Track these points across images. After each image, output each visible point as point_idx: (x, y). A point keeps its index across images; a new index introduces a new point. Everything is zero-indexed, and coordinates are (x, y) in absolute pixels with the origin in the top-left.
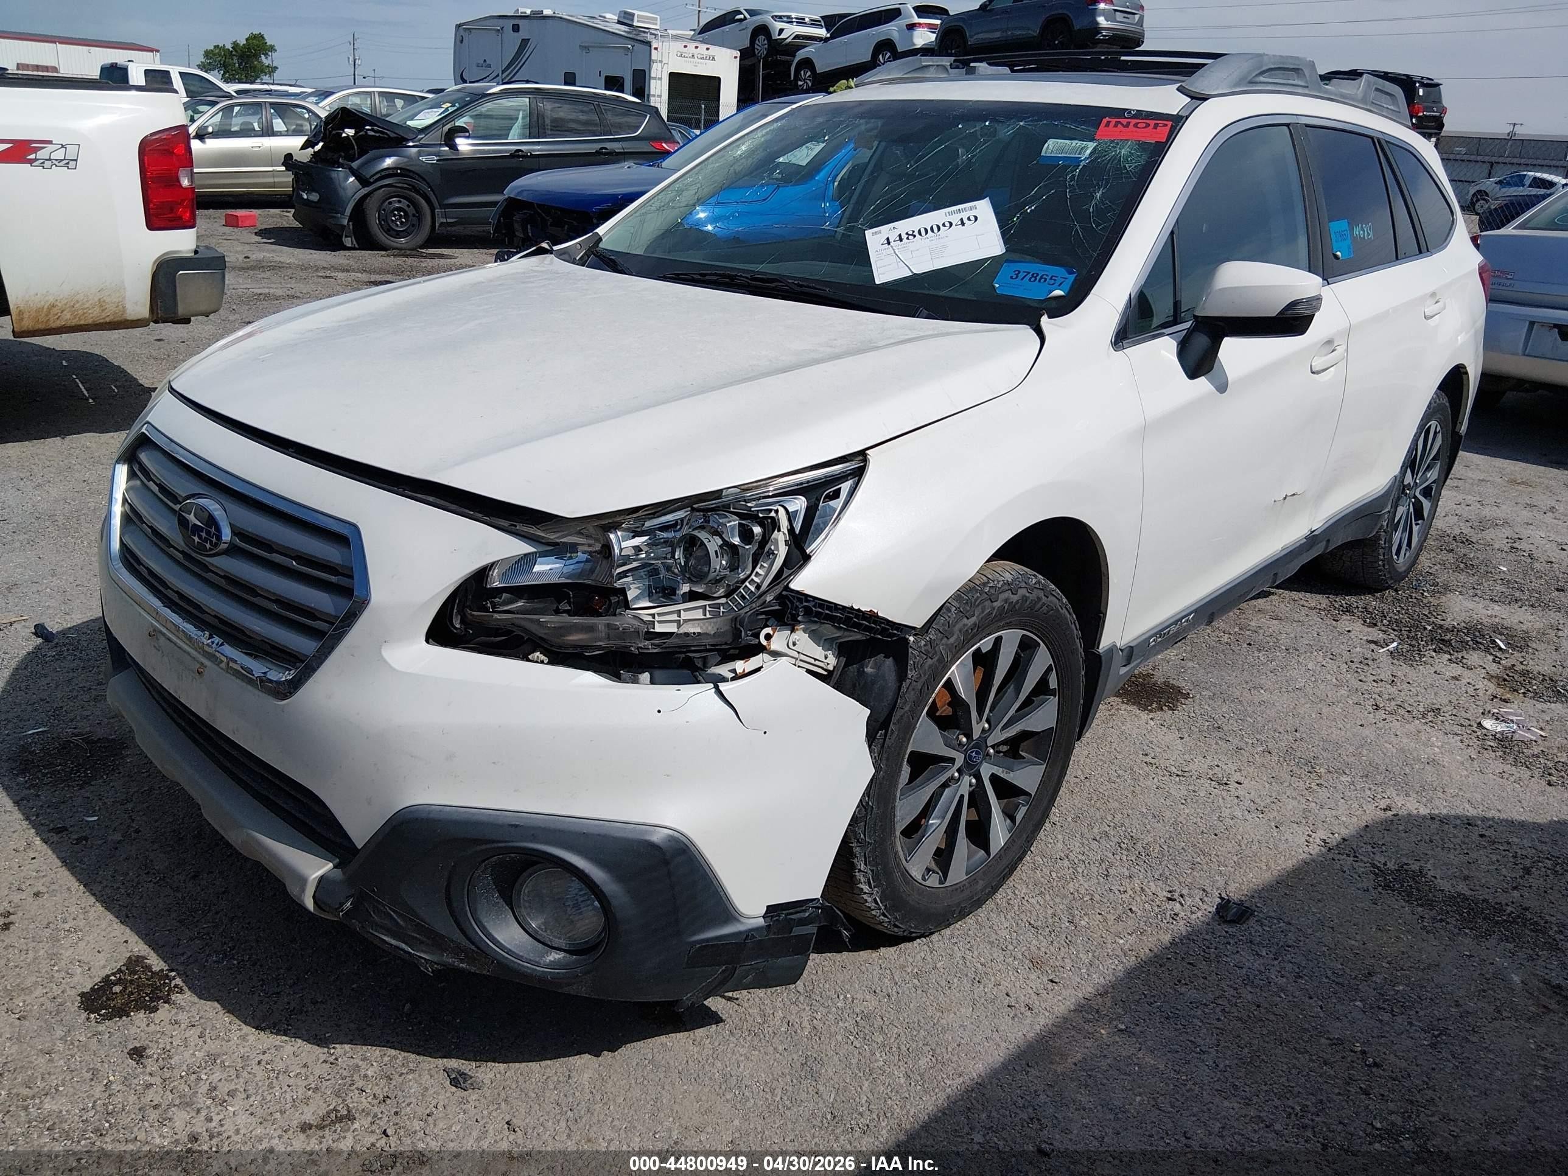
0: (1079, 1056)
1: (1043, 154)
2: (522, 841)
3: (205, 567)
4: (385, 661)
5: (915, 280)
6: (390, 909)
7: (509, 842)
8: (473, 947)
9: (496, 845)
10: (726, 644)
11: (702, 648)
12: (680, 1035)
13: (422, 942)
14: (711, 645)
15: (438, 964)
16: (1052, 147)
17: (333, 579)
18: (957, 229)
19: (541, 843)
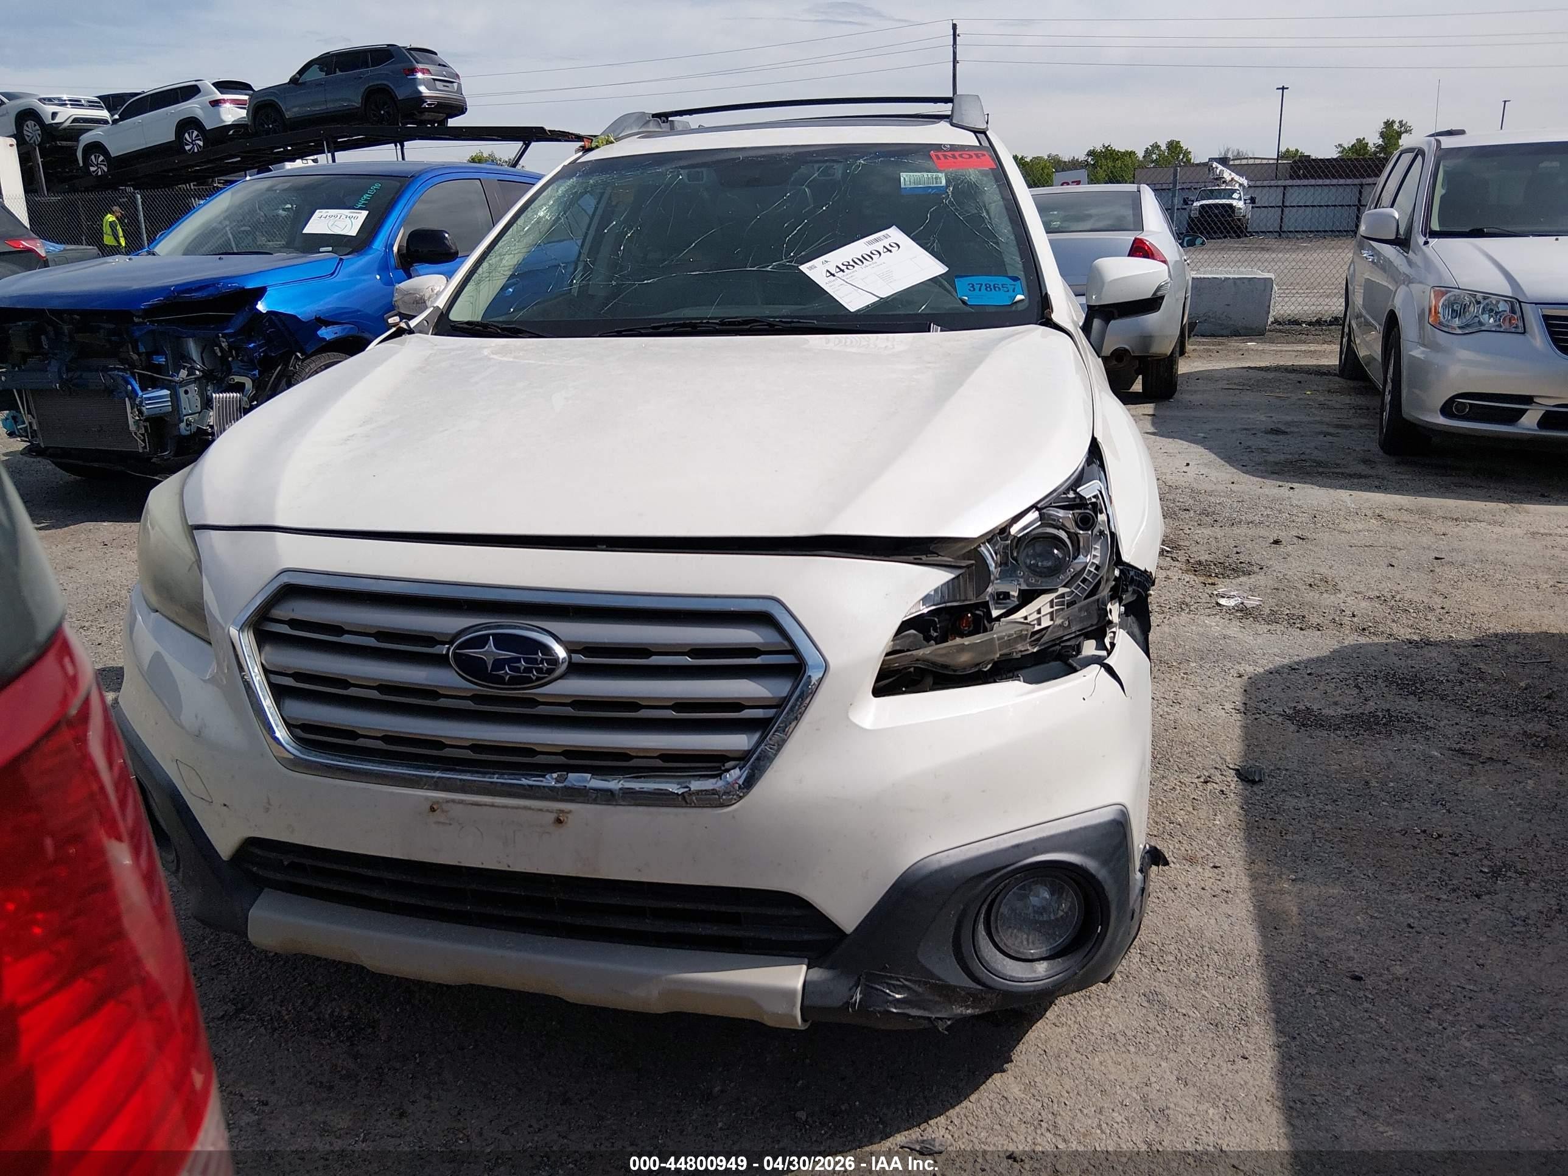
0: (1295, 909)
1: (903, 186)
2: (1027, 858)
3: (532, 702)
4: (857, 726)
5: (883, 303)
6: (906, 980)
7: (1017, 862)
8: (980, 987)
9: (1005, 871)
10: (1092, 625)
11: (1073, 635)
12: (1039, 1024)
13: (936, 1002)
14: (1079, 631)
15: (949, 1019)
16: (907, 179)
17: (758, 661)
18: (886, 256)
19: (1042, 853)
